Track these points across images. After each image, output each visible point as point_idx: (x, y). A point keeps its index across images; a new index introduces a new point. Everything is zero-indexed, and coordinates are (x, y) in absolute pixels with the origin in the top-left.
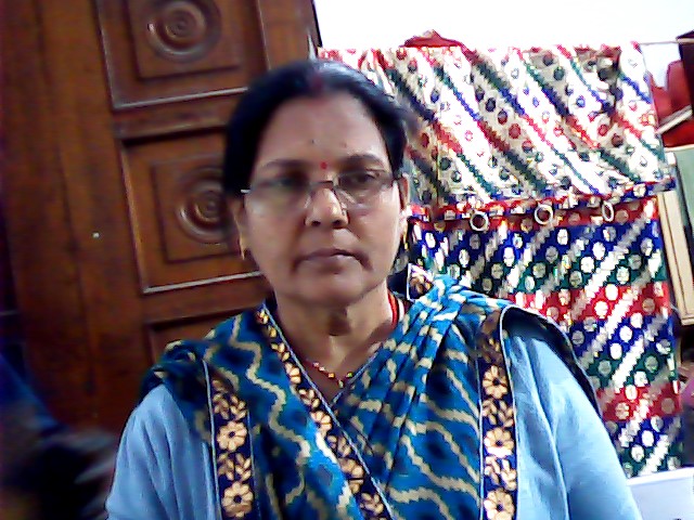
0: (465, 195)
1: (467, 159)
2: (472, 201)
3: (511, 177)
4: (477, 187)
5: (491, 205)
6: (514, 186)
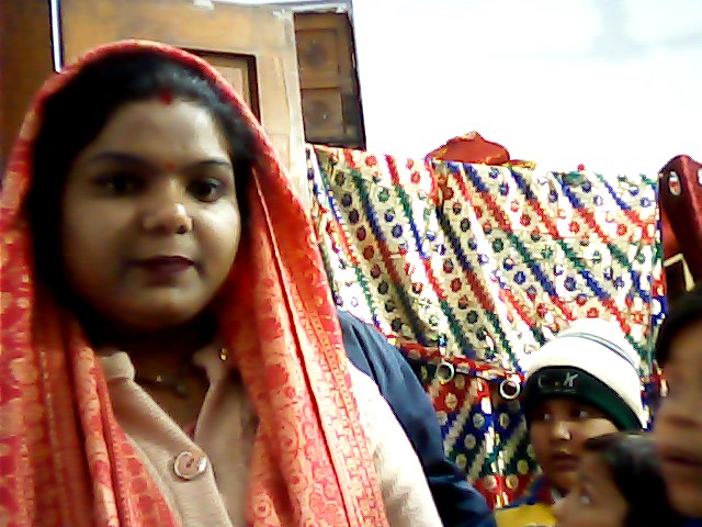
3: (487, 338)
6: (488, 350)
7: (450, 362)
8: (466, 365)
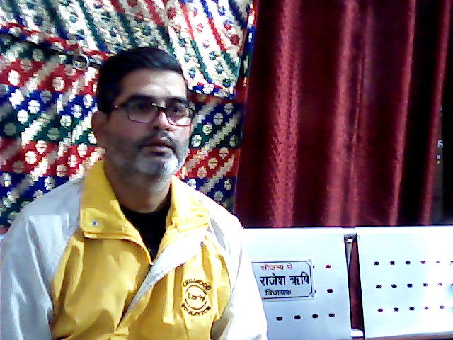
0: (76, 35)
1: (85, 6)
2: (80, 43)
3: (118, 36)
4: (88, 33)
5: (95, 52)
6: (118, 45)
7: (86, 54)
8: (100, 57)
